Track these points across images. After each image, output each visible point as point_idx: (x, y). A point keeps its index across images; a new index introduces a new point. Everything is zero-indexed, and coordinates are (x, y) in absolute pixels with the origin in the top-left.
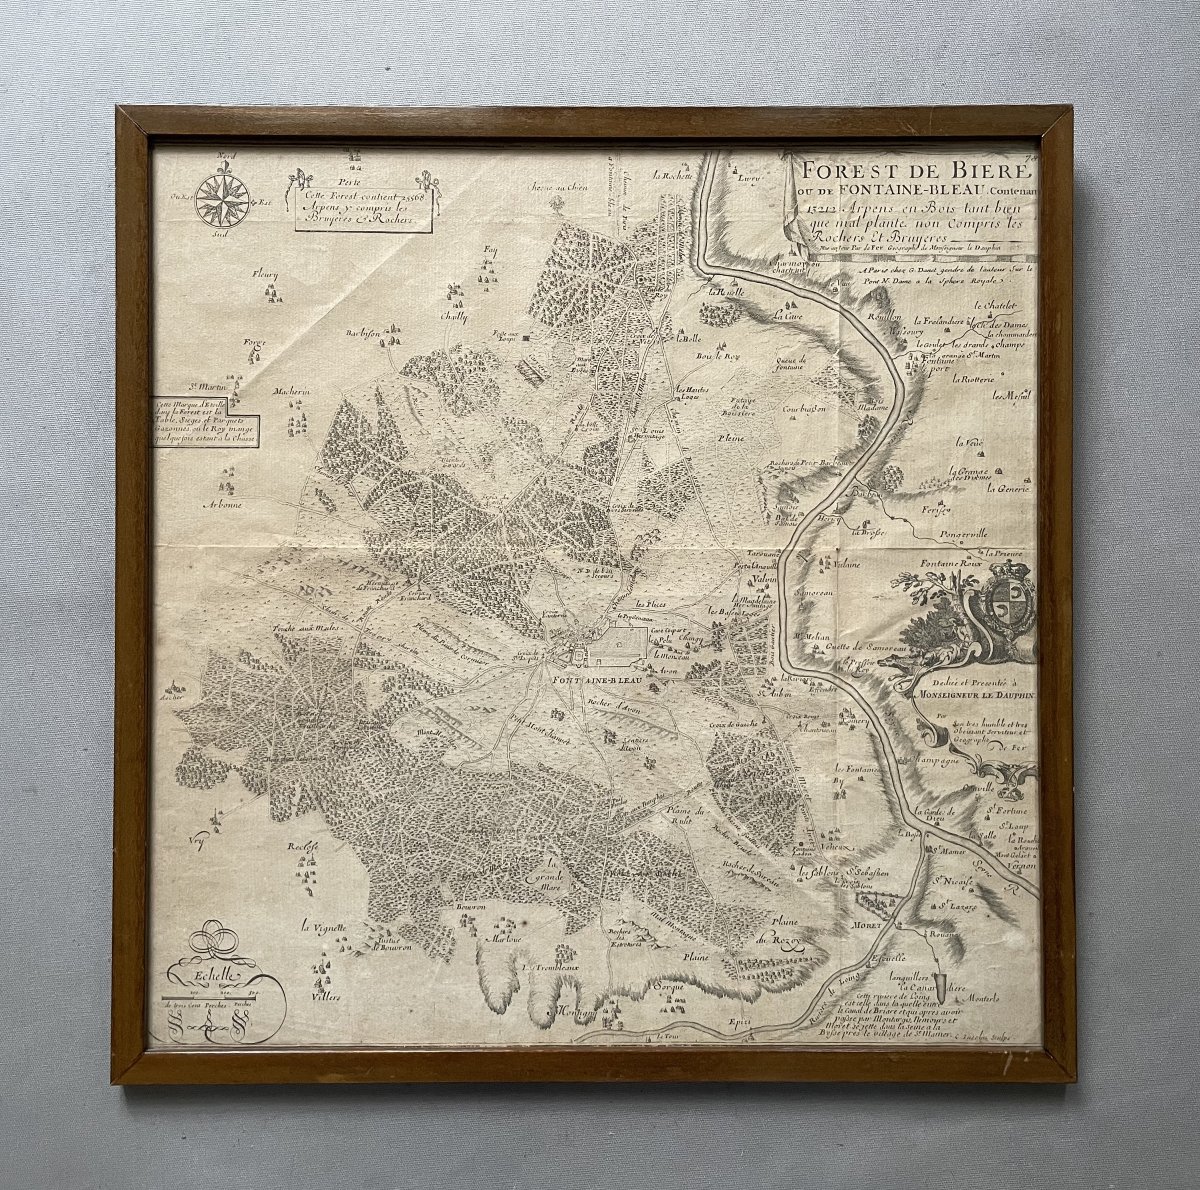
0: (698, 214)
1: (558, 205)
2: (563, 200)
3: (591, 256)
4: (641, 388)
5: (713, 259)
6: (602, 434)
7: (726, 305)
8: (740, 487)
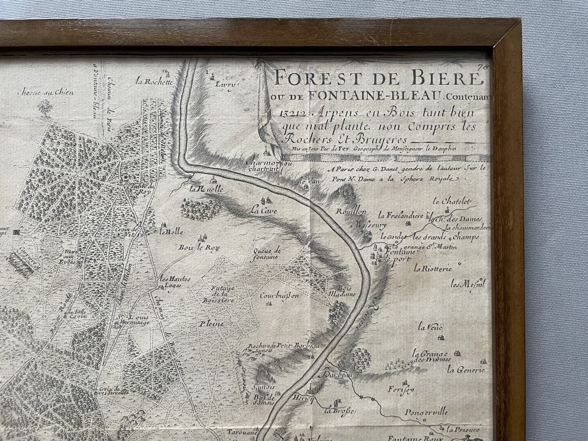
0: (178, 117)
1: (45, 108)
2: (50, 104)
3: (77, 156)
4: (126, 278)
5: (193, 159)
6: (89, 321)
7: (206, 201)
8: (221, 369)
